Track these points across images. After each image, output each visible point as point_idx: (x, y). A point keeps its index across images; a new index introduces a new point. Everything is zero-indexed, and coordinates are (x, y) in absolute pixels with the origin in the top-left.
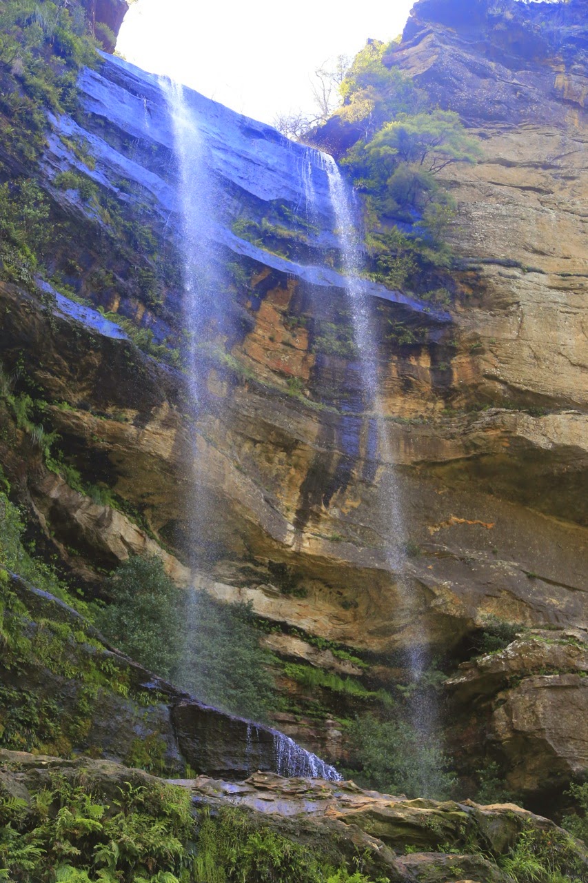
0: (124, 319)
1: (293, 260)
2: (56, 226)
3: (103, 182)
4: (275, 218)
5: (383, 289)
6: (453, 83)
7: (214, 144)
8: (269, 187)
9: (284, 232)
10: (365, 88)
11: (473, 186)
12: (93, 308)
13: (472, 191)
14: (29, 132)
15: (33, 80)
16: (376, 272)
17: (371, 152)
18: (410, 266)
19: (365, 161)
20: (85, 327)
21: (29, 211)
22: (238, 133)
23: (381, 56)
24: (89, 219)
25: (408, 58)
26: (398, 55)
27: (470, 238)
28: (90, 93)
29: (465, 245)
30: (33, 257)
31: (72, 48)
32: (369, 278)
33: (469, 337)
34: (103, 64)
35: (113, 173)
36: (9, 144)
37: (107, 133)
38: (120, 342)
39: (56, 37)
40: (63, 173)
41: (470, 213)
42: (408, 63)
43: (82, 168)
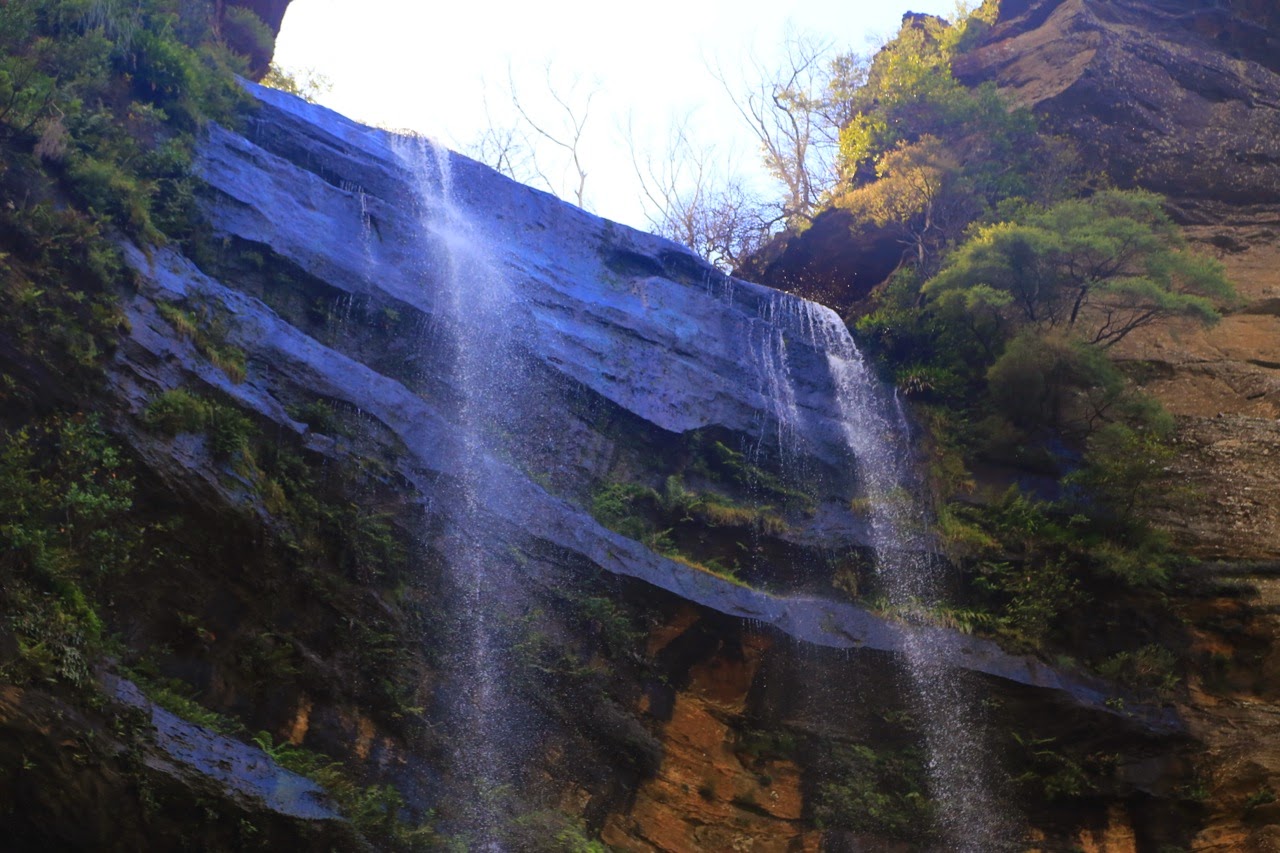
0: (322, 763)
1: (750, 581)
2: (149, 529)
3: (266, 411)
4: (701, 475)
5: (994, 652)
6: (1138, 115)
7: (539, 297)
8: (683, 397)
9: (726, 510)
10: (913, 139)
11: (1211, 374)
12: (246, 739)
13: (1208, 386)
14: (79, 296)
15: (91, 166)
16: (972, 606)
17: (941, 300)
18: (1062, 587)
19: (922, 319)
20: (228, 792)
21: (81, 497)
22: (596, 263)
23: (946, 56)
24: (233, 505)
25: (1015, 59)
26: (990, 54)
27: (1215, 509)
28: (224, 187)
29: (1204, 529)
30: (93, 615)
31: (179, 77)
32: (953, 621)
33: (1237, 773)
34: (253, 112)
35: (292, 385)
36: (28, 328)
37: (271, 285)
38: (319, 828)
39: (140, 55)
40: (168, 395)
41: (1209, 443)
42: (1019, 70)
43: (215, 378)
